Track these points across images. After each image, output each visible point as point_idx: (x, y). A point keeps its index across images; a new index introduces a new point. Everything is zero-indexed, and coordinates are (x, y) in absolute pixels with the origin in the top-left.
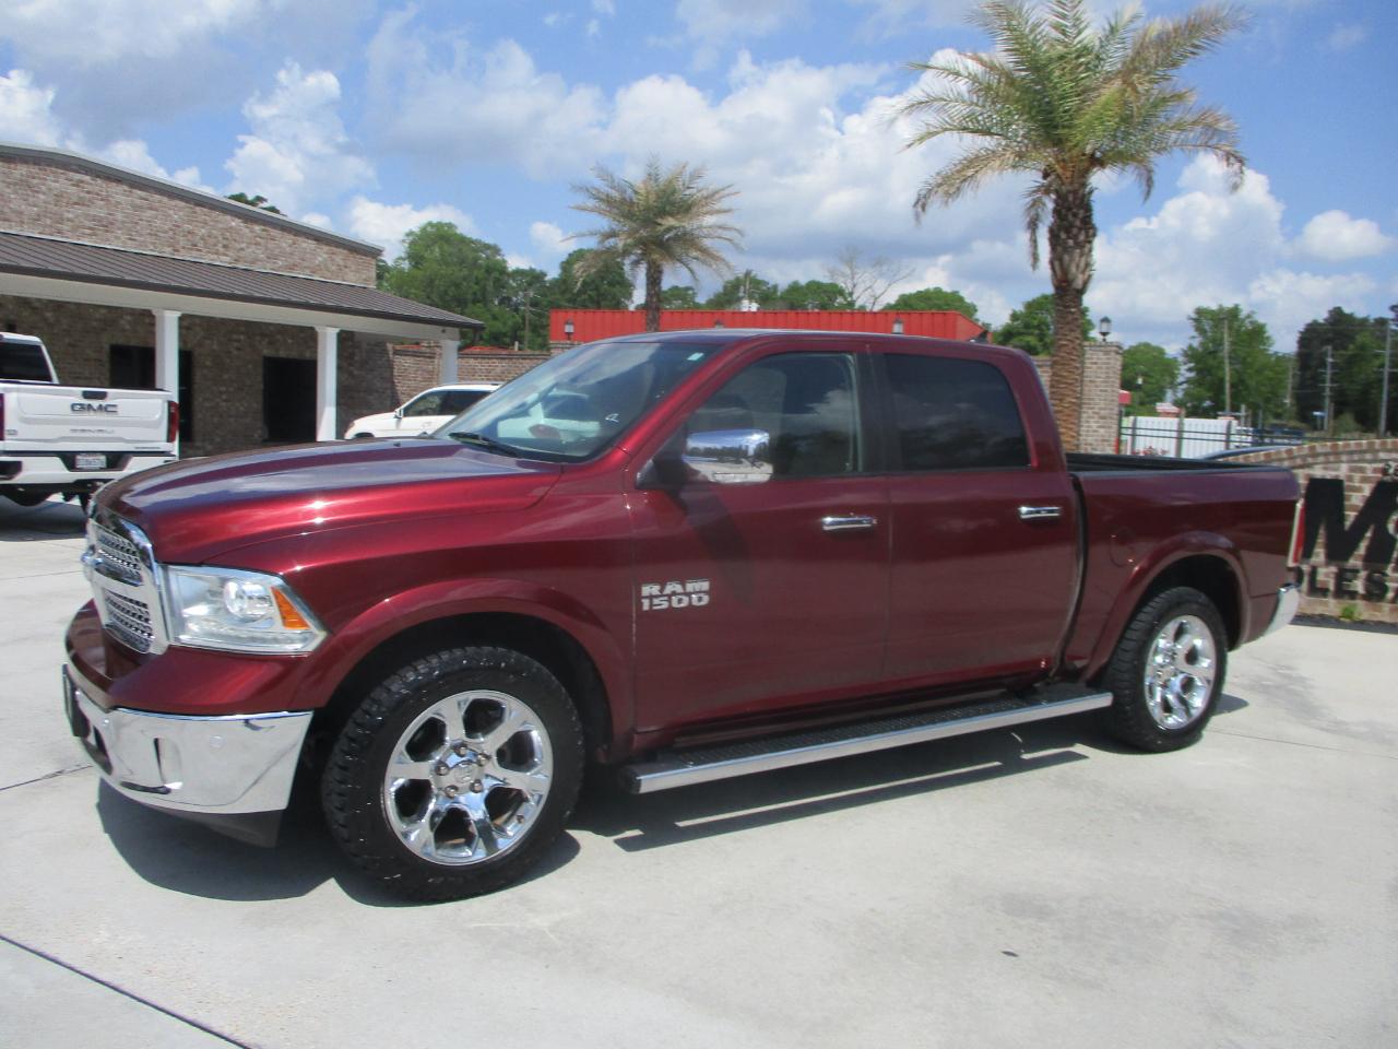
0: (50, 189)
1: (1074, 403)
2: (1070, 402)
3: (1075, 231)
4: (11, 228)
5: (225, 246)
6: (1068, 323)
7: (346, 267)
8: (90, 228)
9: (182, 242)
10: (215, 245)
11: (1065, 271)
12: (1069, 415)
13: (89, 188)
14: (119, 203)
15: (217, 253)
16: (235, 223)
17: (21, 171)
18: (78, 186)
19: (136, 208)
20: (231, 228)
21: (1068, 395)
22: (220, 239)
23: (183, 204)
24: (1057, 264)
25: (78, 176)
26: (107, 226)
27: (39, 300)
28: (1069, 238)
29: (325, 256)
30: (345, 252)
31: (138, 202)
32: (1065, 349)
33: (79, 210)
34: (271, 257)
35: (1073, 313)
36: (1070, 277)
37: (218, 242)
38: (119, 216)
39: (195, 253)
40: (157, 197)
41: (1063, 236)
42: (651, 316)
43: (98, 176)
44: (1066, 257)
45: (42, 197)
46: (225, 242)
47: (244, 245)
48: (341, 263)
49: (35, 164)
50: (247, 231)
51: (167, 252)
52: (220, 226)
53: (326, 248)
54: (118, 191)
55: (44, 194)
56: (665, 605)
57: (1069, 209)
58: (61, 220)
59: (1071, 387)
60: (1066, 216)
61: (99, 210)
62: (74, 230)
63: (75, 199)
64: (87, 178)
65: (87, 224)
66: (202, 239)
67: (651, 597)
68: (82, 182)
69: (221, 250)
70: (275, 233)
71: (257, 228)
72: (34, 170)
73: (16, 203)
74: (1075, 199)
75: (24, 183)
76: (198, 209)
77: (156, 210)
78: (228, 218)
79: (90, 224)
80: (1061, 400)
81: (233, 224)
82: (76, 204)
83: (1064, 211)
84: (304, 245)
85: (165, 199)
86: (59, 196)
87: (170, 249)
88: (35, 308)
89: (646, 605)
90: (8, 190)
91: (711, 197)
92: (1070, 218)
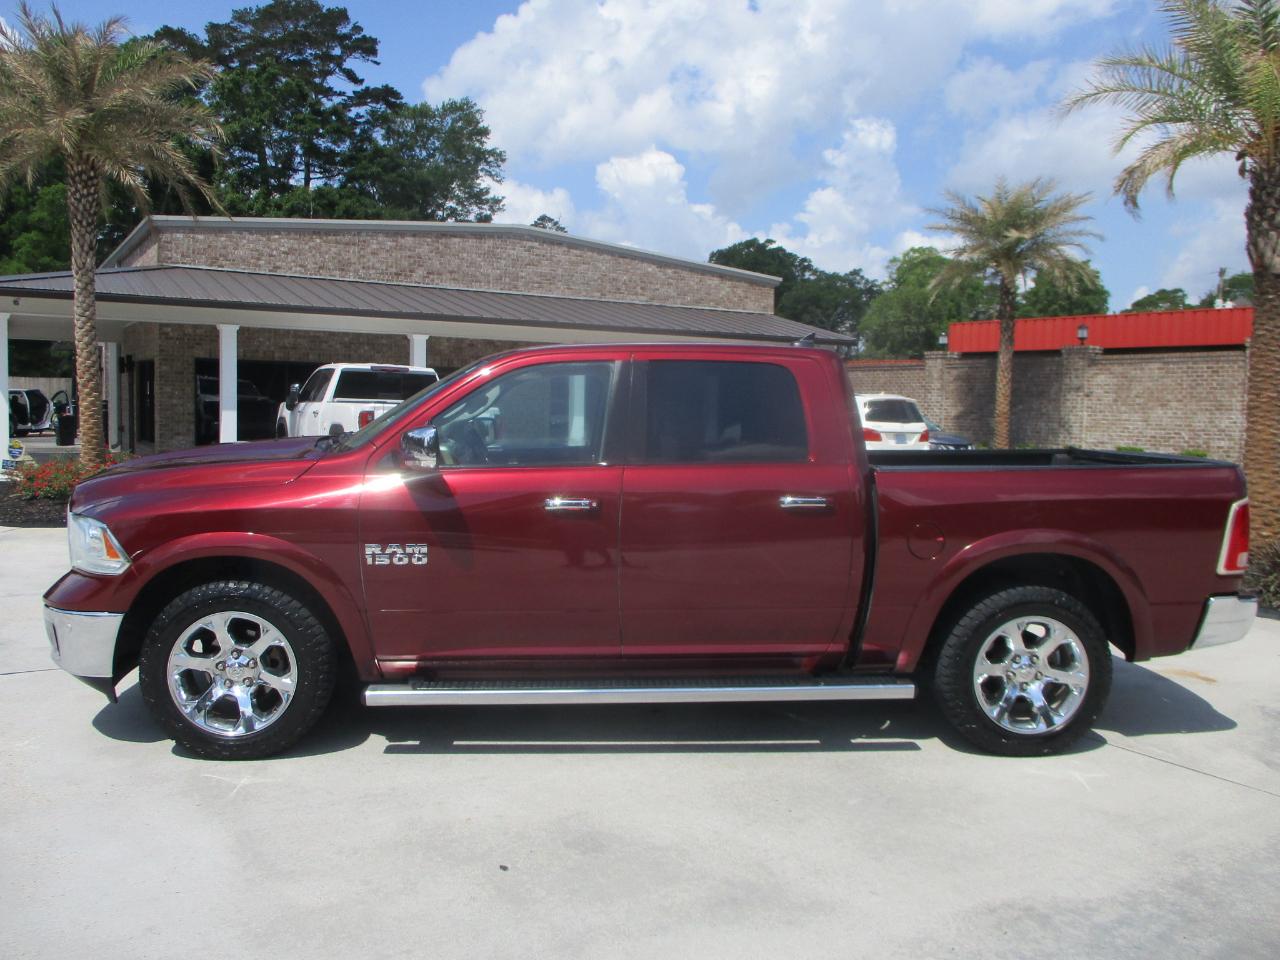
0: (509, 255)
1: (1273, 398)
2: (1269, 397)
3: (1270, 212)
4: (481, 287)
5: (642, 288)
6: (1265, 311)
7: (747, 297)
8: (537, 283)
9: (608, 287)
10: (635, 288)
11: (1261, 256)
12: (1269, 412)
13: (538, 252)
14: (560, 261)
15: (636, 294)
16: (651, 269)
17: (489, 243)
18: (529, 251)
19: (572, 263)
20: (648, 273)
21: (1266, 390)
22: (639, 282)
23: (610, 257)
24: (1252, 248)
25: (530, 244)
26: (551, 279)
27: (500, 341)
28: (1263, 219)
29: (728, 289)
30: (746, 285)
31: (574, 258)
32: (1262, 339)
33: (530, 269)
34: (682, 294)
35: (1270, 300)
36: (1267, 261)
37: (638, 285)
38: (560, 271)
39: (618, 296)
40: (590, 254)
41: (1257, 218)
42: (1004, 325)
43: (544, 242)
44: (1261, 242)
45: (503, 262)
46: (643, 285)
47: (658, 286)
48: (742, 295)
49: (498, 238)
50: (660, 274)
51: (597, 296)
52: (639, 272)
53: (729, 283)
54: (559, 252)
55: (505, 259)
56: (386, 561)
57: (1264, 188)
58: (517, 278)
59: (1269, 381)
60: (1261, 197)
61: (545, 268)
62: (526, 284)
63: (527, 261)
64: (536, 244)
65: (536, 279)
66: (624, 283)
67: (374, 555)
68: (533, 247)
69: (640, 291)
70: (685, 274)
71: (670, 271)
72: (499, 242)
73: (486, 269)
74: (1270, 176)
75: (491, 255)
76: (621, 260)
77: (589, 264)
78: (645, 265)
79: (539, 279)
80: (1258, 395)
81: (650, 270)
82: (529, 265)
83: (1258, 192)
84: (709, 282)
85: (595, 255)
86: (515, 261)
87: (599, 294)
88: (497, 346)
89: (370, 561)
90: (479, 259)
91: (1067, 206)
92: (1264, 198)
